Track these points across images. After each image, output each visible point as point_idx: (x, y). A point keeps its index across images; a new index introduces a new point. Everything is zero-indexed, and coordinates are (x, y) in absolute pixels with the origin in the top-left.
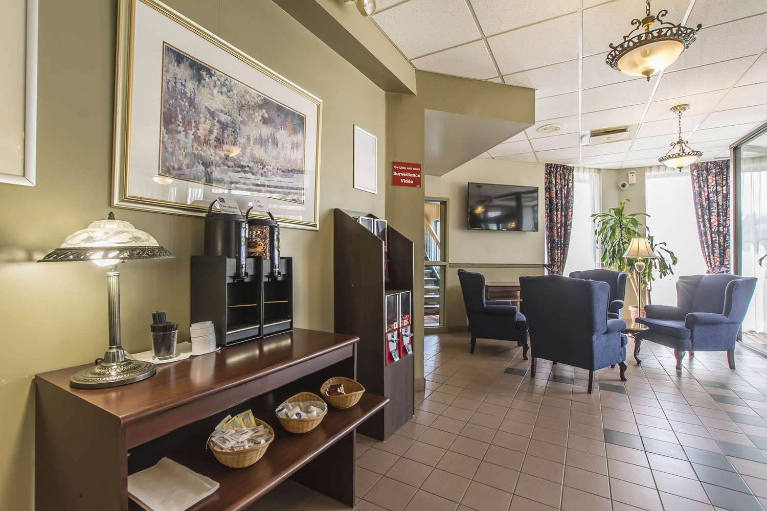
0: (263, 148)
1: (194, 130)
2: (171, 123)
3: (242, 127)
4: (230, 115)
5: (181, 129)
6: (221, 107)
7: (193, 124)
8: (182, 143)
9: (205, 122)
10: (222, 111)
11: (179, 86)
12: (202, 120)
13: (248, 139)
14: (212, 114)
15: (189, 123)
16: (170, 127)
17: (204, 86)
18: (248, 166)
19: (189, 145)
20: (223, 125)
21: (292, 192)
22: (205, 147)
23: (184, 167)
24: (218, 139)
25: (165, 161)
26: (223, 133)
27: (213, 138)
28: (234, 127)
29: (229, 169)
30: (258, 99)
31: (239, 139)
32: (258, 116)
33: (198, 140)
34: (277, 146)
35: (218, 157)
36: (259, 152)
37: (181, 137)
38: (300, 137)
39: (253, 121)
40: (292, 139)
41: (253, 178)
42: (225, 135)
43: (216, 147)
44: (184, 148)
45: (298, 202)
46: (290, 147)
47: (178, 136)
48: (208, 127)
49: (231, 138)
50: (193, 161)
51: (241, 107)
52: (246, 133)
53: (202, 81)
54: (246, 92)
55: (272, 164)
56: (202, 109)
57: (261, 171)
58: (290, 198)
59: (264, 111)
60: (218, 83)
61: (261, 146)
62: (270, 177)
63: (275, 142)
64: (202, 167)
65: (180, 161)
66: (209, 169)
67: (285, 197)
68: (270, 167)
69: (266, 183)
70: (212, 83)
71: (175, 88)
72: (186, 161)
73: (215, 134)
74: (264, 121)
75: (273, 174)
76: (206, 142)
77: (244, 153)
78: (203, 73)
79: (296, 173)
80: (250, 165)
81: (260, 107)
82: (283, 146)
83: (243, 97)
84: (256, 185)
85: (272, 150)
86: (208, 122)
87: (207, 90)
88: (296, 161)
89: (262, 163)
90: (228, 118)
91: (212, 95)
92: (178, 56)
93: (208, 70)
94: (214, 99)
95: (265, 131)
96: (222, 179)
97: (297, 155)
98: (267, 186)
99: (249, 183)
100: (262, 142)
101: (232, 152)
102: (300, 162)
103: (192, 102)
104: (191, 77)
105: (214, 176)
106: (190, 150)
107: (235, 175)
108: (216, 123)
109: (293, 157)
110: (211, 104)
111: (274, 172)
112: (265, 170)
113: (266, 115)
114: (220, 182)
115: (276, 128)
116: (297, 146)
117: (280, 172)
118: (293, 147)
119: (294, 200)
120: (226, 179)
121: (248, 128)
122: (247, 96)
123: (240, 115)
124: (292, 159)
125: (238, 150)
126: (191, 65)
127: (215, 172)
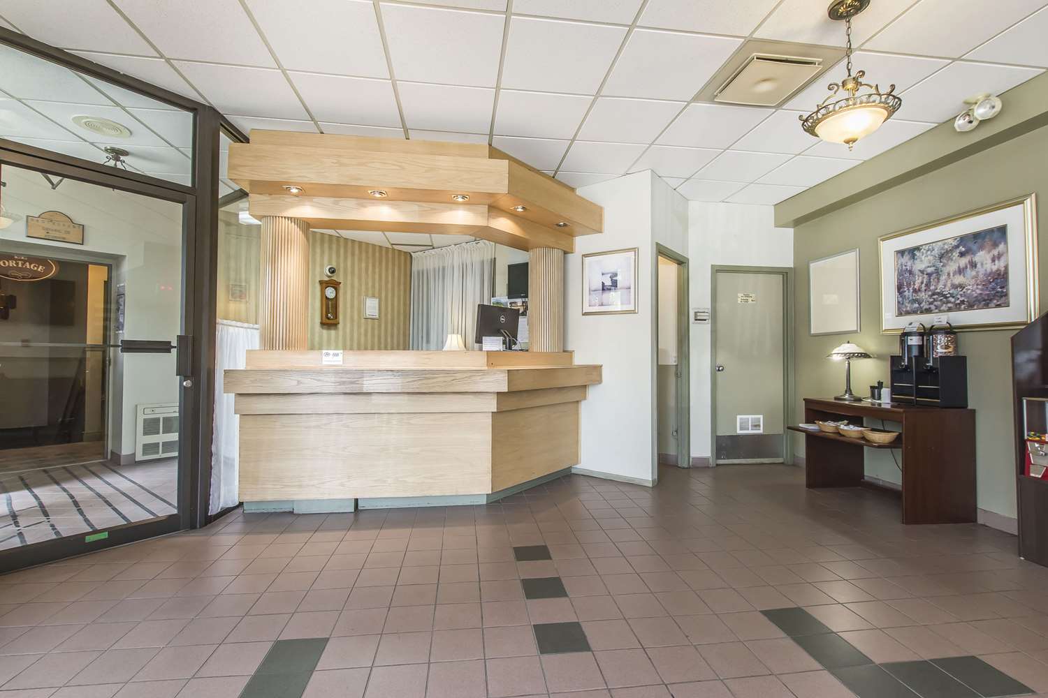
0: (962, 275)
1: (912, 286)
2: (901, 288)
3: (943, 269)
4: (934, 266)
5: (906, 289)
6: (927, 264)
7: (912, 283)
8: (907, 296)
10: (929, 267)
11: (904, 267)
12: (917, 278)
13: (949, 274)
14: (922, 272)
15: (910, 284)
16: (901, 290)
17: (916, 259)
18: (949, 293)
19: (911, 296)
20: (929, 275)
21: (994, 299)
22: (919, 293)
23: (908, 309)
24: (926, 285)
25: (899, 309)
26: (930, 279)
27: (923, 285)
28: (938, 272)
29: (935, 300)
30: (955, 243)
31: (941, 278)
32: (956, 254)
33: (915, 291)
34: (976, 266)
35: (927, 296)
36: (958, 280)
37: (906, 293)
38: (1001, 247)
39: (952, 260)
40: (991, 254)
41: (953, 300)
42: (932, 280)
43: (925, 290)
44: (908, 298)
45: (1003, 305)
46: (990, 261)
47: (905, 293)
48: (920, 281)
49: (936, 280)
50: (912, 304)
51: (941, 257)
52: (946, 272)
53: (916, 257)
54: (944, 244)
55: (971, 283)
56: (917, 272)
57: (961, 293)
58: (992, 305)
59: (961, 247)
60: (925, 251)
61: (960, 274)
62: (970, 294)
63: (973, 265)
64: (917, 305)
65: (906, 307)
66: (922, 305)
67: (987, 306)
68: (969, 287)
69: (966, 300)
70: (921, 254)
71: (901, 270)
72: (909, 305)
73: (925, 283)
74: (962, 254)
75: (973, 291)
76: (919, 290)
77: (945, 286)
78: (915, 252)
79: (999, 281)
80: (951, 292)
81: (957, 247)
82: (982, 264)
83: (942, 249)
84: (956, 305)
85: (970, 273)
86: (920, 278)
87: (919, 260)
88: (998, 270)
89: (962, 286)
90: (932, 269)
91: (922, 261)
92: (901, 253)
93: (918, 248)
94: (923, 262)
95: (964, 261)
96: (930, 308)
97: (1000, 265)
98: (967, 302)
99: (950, 305)
100: (961, 271)
101: (937, 289)
102: (1003, 269)
103: (911, 272)
104: (910, 259)
105: (924, 308)
106: (911, 298)
107: (939, 303)
108: (925, 276)
109: (995, 268)
110: (922, 267)
111: (974, 289)
112: (964, 290)
113: (963, 249)
114: (928, 311)
115: (974, 253)
116: (999, 256)
117: (980, 287)
118: (993, 261)
119: (998, 306)
120: (933, 307)
121: (948, 267)
122: (946, 247)
123: (941, 262)
124: (994, 270)
125: (940, 286)
126: (909, 253)
127: (925, 306)
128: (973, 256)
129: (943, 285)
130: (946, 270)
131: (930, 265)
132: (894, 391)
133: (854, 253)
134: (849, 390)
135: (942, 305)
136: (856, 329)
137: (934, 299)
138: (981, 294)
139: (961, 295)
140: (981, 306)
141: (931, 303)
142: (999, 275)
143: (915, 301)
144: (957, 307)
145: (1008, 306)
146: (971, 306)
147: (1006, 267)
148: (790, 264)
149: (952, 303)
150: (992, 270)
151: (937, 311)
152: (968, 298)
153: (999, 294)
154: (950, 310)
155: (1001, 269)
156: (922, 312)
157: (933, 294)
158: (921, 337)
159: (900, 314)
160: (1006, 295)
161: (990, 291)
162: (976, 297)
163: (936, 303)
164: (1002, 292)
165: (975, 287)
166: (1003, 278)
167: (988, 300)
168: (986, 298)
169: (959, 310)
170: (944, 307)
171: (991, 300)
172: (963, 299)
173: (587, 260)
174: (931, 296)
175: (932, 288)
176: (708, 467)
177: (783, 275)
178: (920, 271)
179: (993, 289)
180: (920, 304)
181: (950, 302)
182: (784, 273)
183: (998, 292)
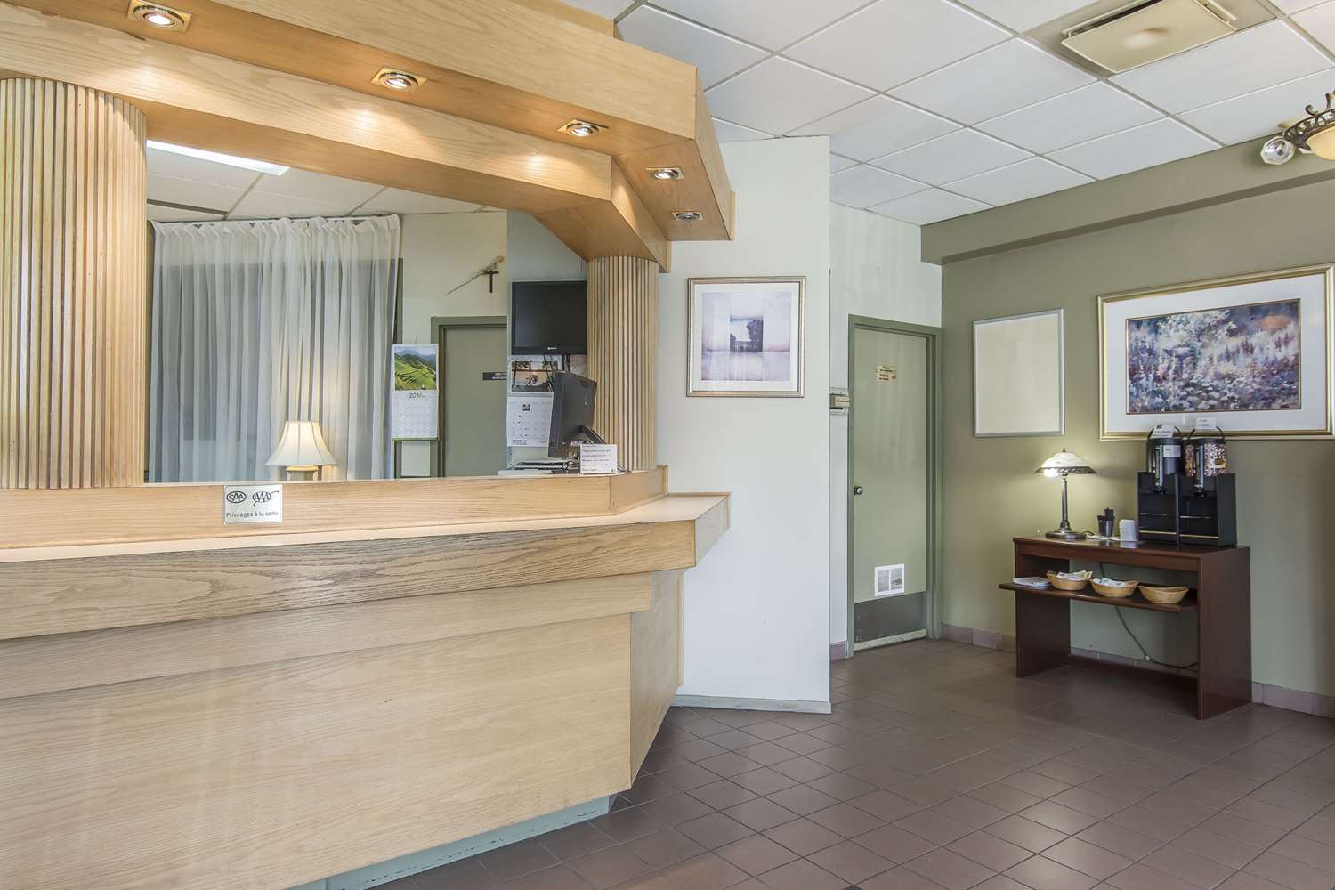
0: (1231, 362)
1: (1153, 372)
2: (1135, 374)
3: (1202, 350)
4: (1188, 346)
5: (1143, 375)
6: (1178, 342)
7: (1153, 368)
8: (1144, 386)
9: (1163, 362)
10: (1180, 346)
11: (1140, 344)
12: (1161, 361)
13: (1211, 359)
14: (1169, 352)
15: (1150, 369)
16: (1135, 377)
17: (1161, 333)
18: (1211, 385)
19: (1150, 386)
20: (1181, 358)
21: (1279, 398)
22: (1164, 383)
23: (1146, 404)
24: (1176, 372)
25: (1131, 403)
26: (1181, 364)
27: (1171, 372)
28: (1194, 355)
29: (1189, 394)
30: (1222, 316)
31: (1199, 363)
32: (1222, 332)
33: (1157, 379)
34: (1252, 352)
35: (1176, 388)
36: (1226, 368)
37: (1143, 381)
38: (1291, 328)
39: (1216, 339)
40: (1276, 336)
41: (1217, 395)
42: (1184, 365)
43: (1174, 379)
44: (1146, 389)
45: (1291, 407)
46: (1274, 346)
47: (1141, 382)
48: (1166, 365)
49: (1191, 365)
50: (1153, 397)
51: (1200, 333)
52: (1208, 354)
53: (1160, 331)
54: (1205, 316)
55: (1245, 374)
56: (1161, 353)
57: (1229, 386)
58: (1276, 405)
59: (1230, 323)
60: (1174, 324)
61: (1229, 361)
62: (1243, 388)
63: (1249, 349)
64: (1160, 400)
65: (1143, 401)
66: (1168, 400)
67: (1268, 406)
68: (1241, 379)
69: (1237, 396)
70: (1168, 327)
71: (1136, 348)
72: (1148, 399)
73: (1173, 368)
74: (1232, 333)
75: (1247, 384)
76: (1164, 378)
77: (1205, 375)
78: (1160, 324)
79: (1286, 374)
80: (1214, 384)
81: (1225, 322)
82: (1262, 349)
83: (1202, 322)
84: (1223, 402)
85: (1243, 360)
86: (1166, 361)
87: (1164, 335)
88: (1285, 359)
89: (1231, 378)
90: (1186, 349)
91: (1168, 337)
92: (1137, 323)
93: (1164, 318)
94: (1171, 339)
95: (1234, 343)
96: (1181, 405)
97: (1287, 352)
98: (1239, 399)
99: (1212, 402)
100: (1229, 356)
101: (1192, 379)
102: (1292, 358)
103: (1151, 352)
104: (1150, 333)
105: (1171, 405)
106: (1151, 390)
107: (1196, 398)
108: (1174, 358)
109: (1280, 356)
110: (1169, 346)
111: (1247, 382)
112: (1235, 383)
113: (1234, 326)
114: (1178, 409)
115: (1250, 333)
116: (1287, 341)
117: (1258, 380)
118: (1278, 345)
119: (1284, 407)
120: (1185, 404)
121: (1209, 349)
122: (1208, 320)
123: (1199, 341)
124: (1279, 359)
125: (1198, 375)
126: (1149, 324)
127: (1173, 401)
128: (1248, 337)
129: (1203, 373)
130: (1206, 353)
131: (1181, 344)
132: (1142, 523)
133: (1056, 315)
134: (1065, 523)
135: (1201, 402)
136: (1057, 429)
137: (1188, 392)
138: (1259, 390)
139: (1229, 389)
140: (1259, 407)
141: (1182, 398)
142: (1286, 365)
143: (1155, 393)
144: (1224, 406)
145: (1300, 408)
146: (1244, 406)
147: (1297, 357)
148: (936, 322)
149: (1215, 399)
150: (1276, 358)
151: (1192, 409)
152: (1240, 393)
153: (1286, 392)
154: (1212, 409)
155: (1289, 357)
156: (1168, 410)
157: (1187, 385)
158: (1179, 446)
159: (1133, 411)
160: (1296, 393)
161: (1273, 386)
162: (1252, 393)
163: (1190, 398)
164: (1290, 389)
165: (1251, 379)
166: (1293, 370)
167: (1269, 398)
168: (1267, 395)
169: (1226, 409)
170: (1203, 405)
171: (1274, 399)
172: (1232, 394)
173: (698, 289)
174: (1182, 388)
175: (1185, 376)
176: (845, 659)
177: (928, 339)
178: (1166, 351)
179: (1278, 384)
180: (1165, 397)
181: (1213, 398)
182: (929, 336)
183: (1284, 389)
